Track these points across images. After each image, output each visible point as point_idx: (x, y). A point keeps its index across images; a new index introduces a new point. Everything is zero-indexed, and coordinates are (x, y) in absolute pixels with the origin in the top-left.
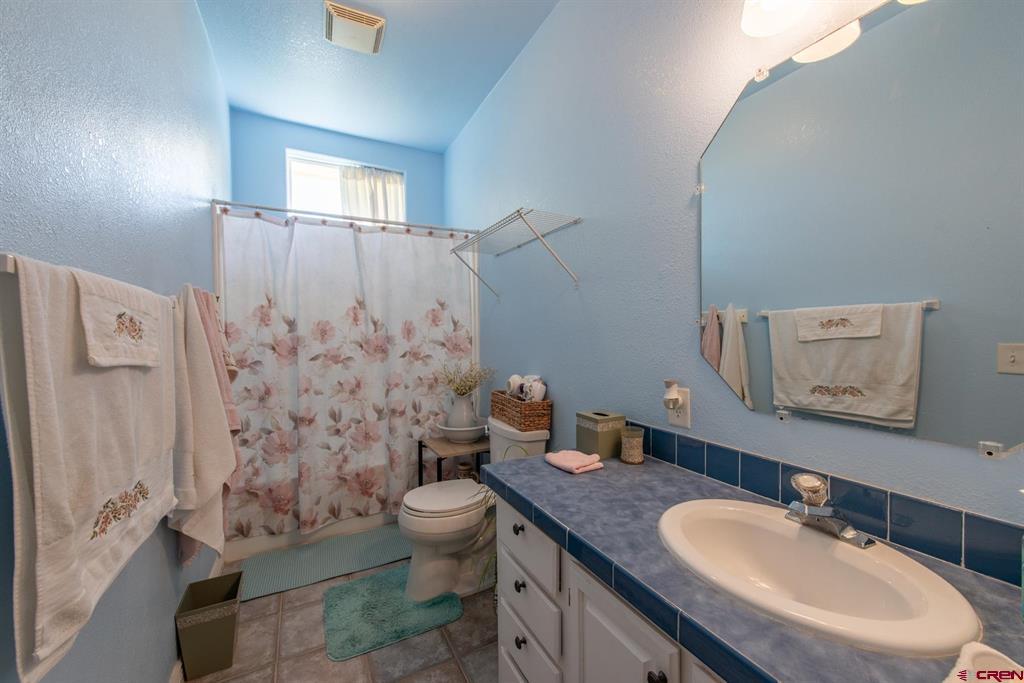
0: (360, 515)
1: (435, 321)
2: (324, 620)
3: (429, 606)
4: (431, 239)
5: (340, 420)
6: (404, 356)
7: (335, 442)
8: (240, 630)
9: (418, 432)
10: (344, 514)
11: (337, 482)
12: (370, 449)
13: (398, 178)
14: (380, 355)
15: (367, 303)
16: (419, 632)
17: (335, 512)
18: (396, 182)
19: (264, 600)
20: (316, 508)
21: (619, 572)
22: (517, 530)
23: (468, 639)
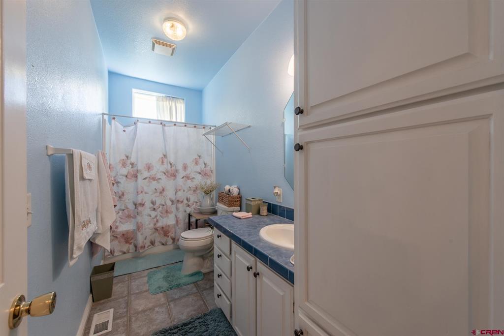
0: (163, 244)
1: (197, 163)
2: (148, 282)
3: (191, 276)
4: (195, 129)
5: (155, 204)
6: (183, 178)
7: (153, 214)
8: (113, 286)
9: (189, 210)
10: (156, 244)
11: (154, 230)
12: (168, 217)
13: (182, 101)
14: (173, 178)
15: (168, 156)
16: (185, 285)
17: (152, 243)
18: (181, 103)
19: (123, 276)
20: (145, 241)
21: (243, 241)
22: (218, 236)
23: (205, 286)
